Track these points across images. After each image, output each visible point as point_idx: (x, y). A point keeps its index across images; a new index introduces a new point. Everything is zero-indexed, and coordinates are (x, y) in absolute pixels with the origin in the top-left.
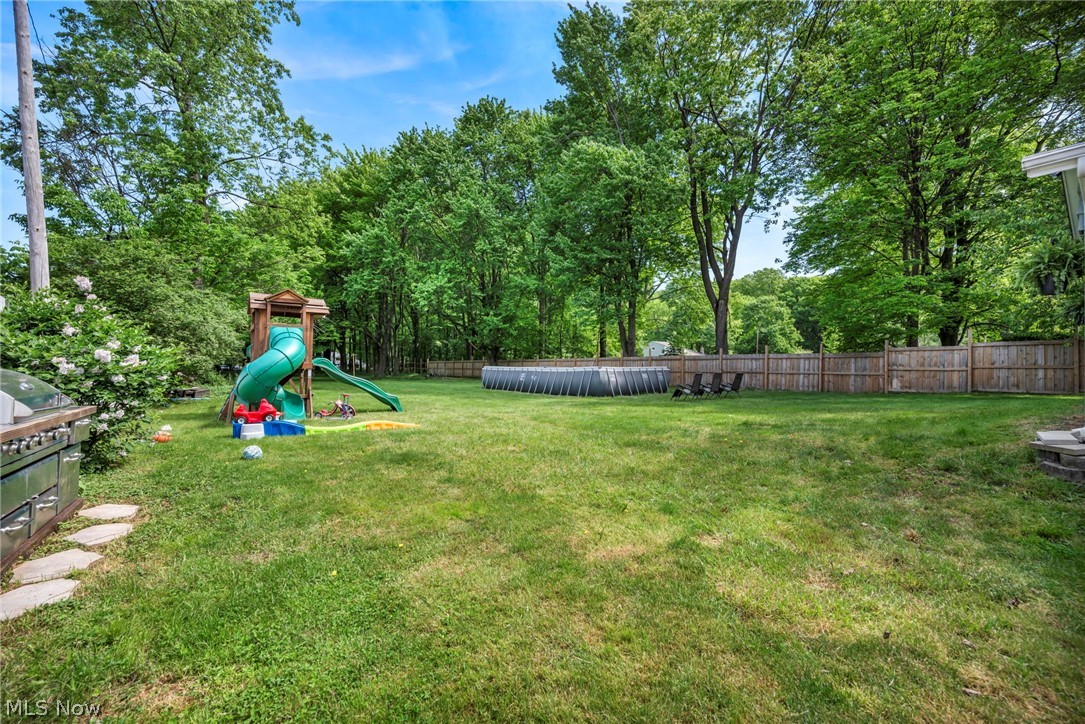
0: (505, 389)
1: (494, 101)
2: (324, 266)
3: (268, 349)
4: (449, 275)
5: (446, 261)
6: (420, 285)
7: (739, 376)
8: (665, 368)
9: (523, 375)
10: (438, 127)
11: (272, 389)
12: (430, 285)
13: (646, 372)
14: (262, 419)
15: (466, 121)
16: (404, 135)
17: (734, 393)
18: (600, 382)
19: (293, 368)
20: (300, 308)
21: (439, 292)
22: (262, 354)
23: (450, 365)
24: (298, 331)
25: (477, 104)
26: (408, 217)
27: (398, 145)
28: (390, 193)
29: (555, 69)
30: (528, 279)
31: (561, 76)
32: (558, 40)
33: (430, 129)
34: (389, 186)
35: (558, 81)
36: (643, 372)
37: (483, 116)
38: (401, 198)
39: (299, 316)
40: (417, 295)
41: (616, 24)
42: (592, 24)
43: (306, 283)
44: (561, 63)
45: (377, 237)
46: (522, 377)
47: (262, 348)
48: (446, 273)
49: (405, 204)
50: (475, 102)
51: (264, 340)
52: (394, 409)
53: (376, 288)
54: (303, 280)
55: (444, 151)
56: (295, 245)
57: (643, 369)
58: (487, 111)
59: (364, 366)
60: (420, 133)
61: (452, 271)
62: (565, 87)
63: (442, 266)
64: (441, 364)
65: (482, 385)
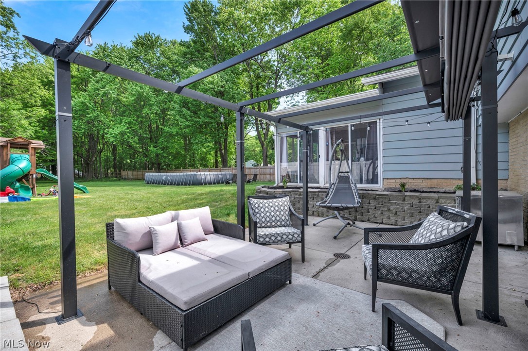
0: (156, 184)
1: (153, 35)
2: (48, 117)
3: (9, 165)
4: (128, 125)
5: (126, 118)
6: (110, 130)
7: (256, 175)
8: (231, 173)
9: (164, 177)
10: (121, 44)
11: (12, 183)
12: (117, 130)
13: (221, 174)
14: (7, 195)
15: (137, 44)
16: (100, 46)
17: (254, 182)
18: (197, 179)
19: (24, 173)
20: (28, 145)
21: (122, 134)
22: (6, 167)
23: (135, 173)
24: (27, 156)
25: (143, 35)
26: (102, 93)
27: (96, 52)
28: (91, 78)
29: (184, 26)
30: (173, 129)
31: (187, 29)
32: (185, 11)
33: (116, 45)
34: (91, 74)
35: (185, 32)
36: (220, 174)
37: (146, 43)
38: (97, 82)
39: (28, 149)
40: (108, 136)
41: (214, 9)
42: (202, 6)
43: (34, 126)
44: (187, 23)
45: (82, 103)
46: (164, 178)
47: (6, 164)
48: (126, 124)
49: (100, 85)
50: (142, 34)
51: (6, 161)
52: (84, 192)
53: (83, 131)
54: (33, 124)
55: (123, 59)
56: (26, 106)
57: (219, 173)
58: (149, 40)
59: (81, 174)
60: (110, 46)
61: (130, 123)
62: (189, 35)
63: (123, 121)
64: (130, 173)
65: (145, 182)
